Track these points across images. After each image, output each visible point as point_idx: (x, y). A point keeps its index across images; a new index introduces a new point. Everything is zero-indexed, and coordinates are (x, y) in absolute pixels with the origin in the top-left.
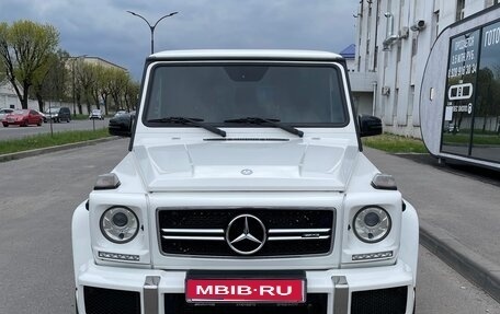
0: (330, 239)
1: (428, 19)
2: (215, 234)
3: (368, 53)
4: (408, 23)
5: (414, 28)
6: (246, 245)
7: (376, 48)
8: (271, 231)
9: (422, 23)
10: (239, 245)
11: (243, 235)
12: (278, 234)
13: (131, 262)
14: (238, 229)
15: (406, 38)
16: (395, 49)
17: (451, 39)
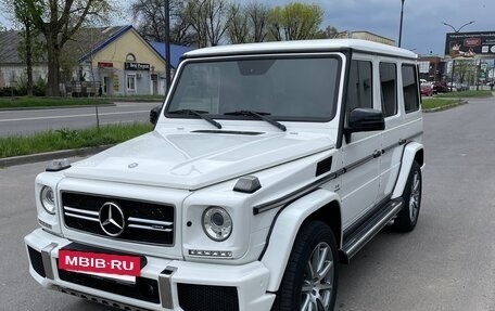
0: (172, 232)
8: (130, 219)
12: (136, 222)
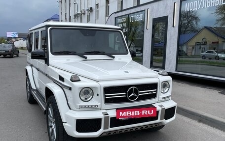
1: (94, 7)
2: (122, 95)
3: (66, 19)
4: (85, 8)
5: (88, 10)
6: (133, 97)
7: (70, 17)
9: (91, 8)
10: (131, 98)
11: (133, 94)
13: (94, 108)
14: (131, 92)
15: (84, 14)
16: (79, 18)
17: (115, 18)
